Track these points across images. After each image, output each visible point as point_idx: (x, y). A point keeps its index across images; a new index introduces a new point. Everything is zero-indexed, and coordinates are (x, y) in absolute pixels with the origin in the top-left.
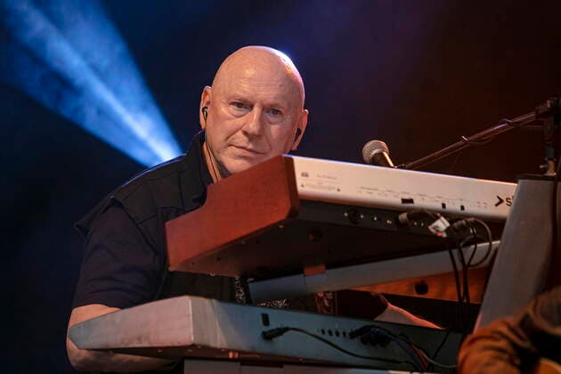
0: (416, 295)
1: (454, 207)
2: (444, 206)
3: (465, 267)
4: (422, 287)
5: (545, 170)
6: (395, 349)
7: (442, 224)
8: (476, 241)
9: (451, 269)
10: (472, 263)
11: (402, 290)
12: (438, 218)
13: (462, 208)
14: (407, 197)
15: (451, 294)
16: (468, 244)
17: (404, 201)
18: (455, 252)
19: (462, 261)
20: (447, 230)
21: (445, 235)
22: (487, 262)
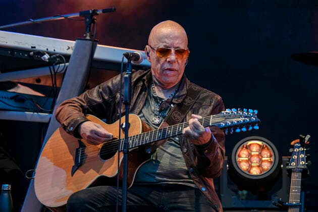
0: (36, 83)
1: (51, 50)
2: (47, 49)
3: (55, 73)
4: (38, 80)
5: (86, 36)
6: (28, 104)
7: (47, 57)
8: (59, 63)
9: (49, 73)
10: (58, 71)
11: (31, 81)
12: (45, 54)
13: (54, 50)
14: (33, 46)
15: (49, 83)
16: (56, 64)
17: (32, 47)
18: (51, 67)
19: (54, 70)
20: (49, 59)
21: (47, 61)
22: (63, 71)
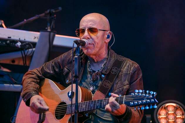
0: (11, 63)
1: (22, 39)
2: (20, 39)
3: (25, 56)
4: (13, 61)
5: (47, 29)
6: (6, 78)
7: (19, 44)
8: (28, 48)
9: (21, 56)
10: (28, 54)
11: (8, 62)
12: (18, 42)
13: (25, 39)
14: (9, 36)
15: (21, 63)
16: (26, 49)
17: (8, 37)
18: (23, 52)
19: (25, 54)
20: (21, 46)
21: (20, 47)
22: (32, 54)
